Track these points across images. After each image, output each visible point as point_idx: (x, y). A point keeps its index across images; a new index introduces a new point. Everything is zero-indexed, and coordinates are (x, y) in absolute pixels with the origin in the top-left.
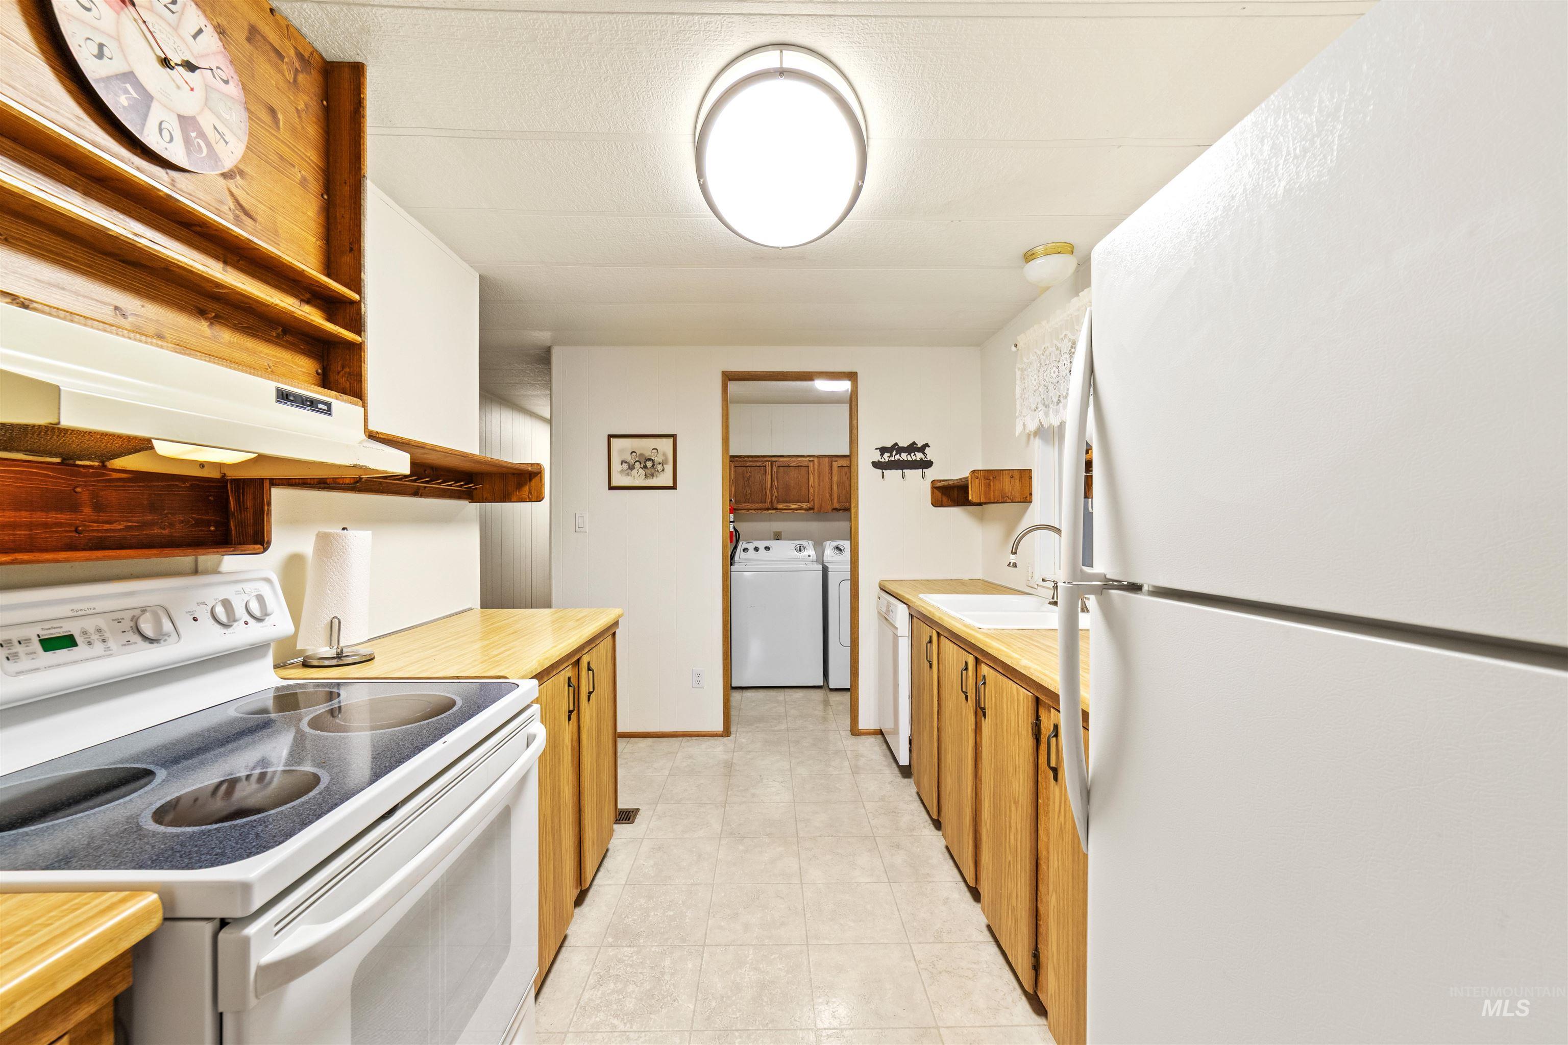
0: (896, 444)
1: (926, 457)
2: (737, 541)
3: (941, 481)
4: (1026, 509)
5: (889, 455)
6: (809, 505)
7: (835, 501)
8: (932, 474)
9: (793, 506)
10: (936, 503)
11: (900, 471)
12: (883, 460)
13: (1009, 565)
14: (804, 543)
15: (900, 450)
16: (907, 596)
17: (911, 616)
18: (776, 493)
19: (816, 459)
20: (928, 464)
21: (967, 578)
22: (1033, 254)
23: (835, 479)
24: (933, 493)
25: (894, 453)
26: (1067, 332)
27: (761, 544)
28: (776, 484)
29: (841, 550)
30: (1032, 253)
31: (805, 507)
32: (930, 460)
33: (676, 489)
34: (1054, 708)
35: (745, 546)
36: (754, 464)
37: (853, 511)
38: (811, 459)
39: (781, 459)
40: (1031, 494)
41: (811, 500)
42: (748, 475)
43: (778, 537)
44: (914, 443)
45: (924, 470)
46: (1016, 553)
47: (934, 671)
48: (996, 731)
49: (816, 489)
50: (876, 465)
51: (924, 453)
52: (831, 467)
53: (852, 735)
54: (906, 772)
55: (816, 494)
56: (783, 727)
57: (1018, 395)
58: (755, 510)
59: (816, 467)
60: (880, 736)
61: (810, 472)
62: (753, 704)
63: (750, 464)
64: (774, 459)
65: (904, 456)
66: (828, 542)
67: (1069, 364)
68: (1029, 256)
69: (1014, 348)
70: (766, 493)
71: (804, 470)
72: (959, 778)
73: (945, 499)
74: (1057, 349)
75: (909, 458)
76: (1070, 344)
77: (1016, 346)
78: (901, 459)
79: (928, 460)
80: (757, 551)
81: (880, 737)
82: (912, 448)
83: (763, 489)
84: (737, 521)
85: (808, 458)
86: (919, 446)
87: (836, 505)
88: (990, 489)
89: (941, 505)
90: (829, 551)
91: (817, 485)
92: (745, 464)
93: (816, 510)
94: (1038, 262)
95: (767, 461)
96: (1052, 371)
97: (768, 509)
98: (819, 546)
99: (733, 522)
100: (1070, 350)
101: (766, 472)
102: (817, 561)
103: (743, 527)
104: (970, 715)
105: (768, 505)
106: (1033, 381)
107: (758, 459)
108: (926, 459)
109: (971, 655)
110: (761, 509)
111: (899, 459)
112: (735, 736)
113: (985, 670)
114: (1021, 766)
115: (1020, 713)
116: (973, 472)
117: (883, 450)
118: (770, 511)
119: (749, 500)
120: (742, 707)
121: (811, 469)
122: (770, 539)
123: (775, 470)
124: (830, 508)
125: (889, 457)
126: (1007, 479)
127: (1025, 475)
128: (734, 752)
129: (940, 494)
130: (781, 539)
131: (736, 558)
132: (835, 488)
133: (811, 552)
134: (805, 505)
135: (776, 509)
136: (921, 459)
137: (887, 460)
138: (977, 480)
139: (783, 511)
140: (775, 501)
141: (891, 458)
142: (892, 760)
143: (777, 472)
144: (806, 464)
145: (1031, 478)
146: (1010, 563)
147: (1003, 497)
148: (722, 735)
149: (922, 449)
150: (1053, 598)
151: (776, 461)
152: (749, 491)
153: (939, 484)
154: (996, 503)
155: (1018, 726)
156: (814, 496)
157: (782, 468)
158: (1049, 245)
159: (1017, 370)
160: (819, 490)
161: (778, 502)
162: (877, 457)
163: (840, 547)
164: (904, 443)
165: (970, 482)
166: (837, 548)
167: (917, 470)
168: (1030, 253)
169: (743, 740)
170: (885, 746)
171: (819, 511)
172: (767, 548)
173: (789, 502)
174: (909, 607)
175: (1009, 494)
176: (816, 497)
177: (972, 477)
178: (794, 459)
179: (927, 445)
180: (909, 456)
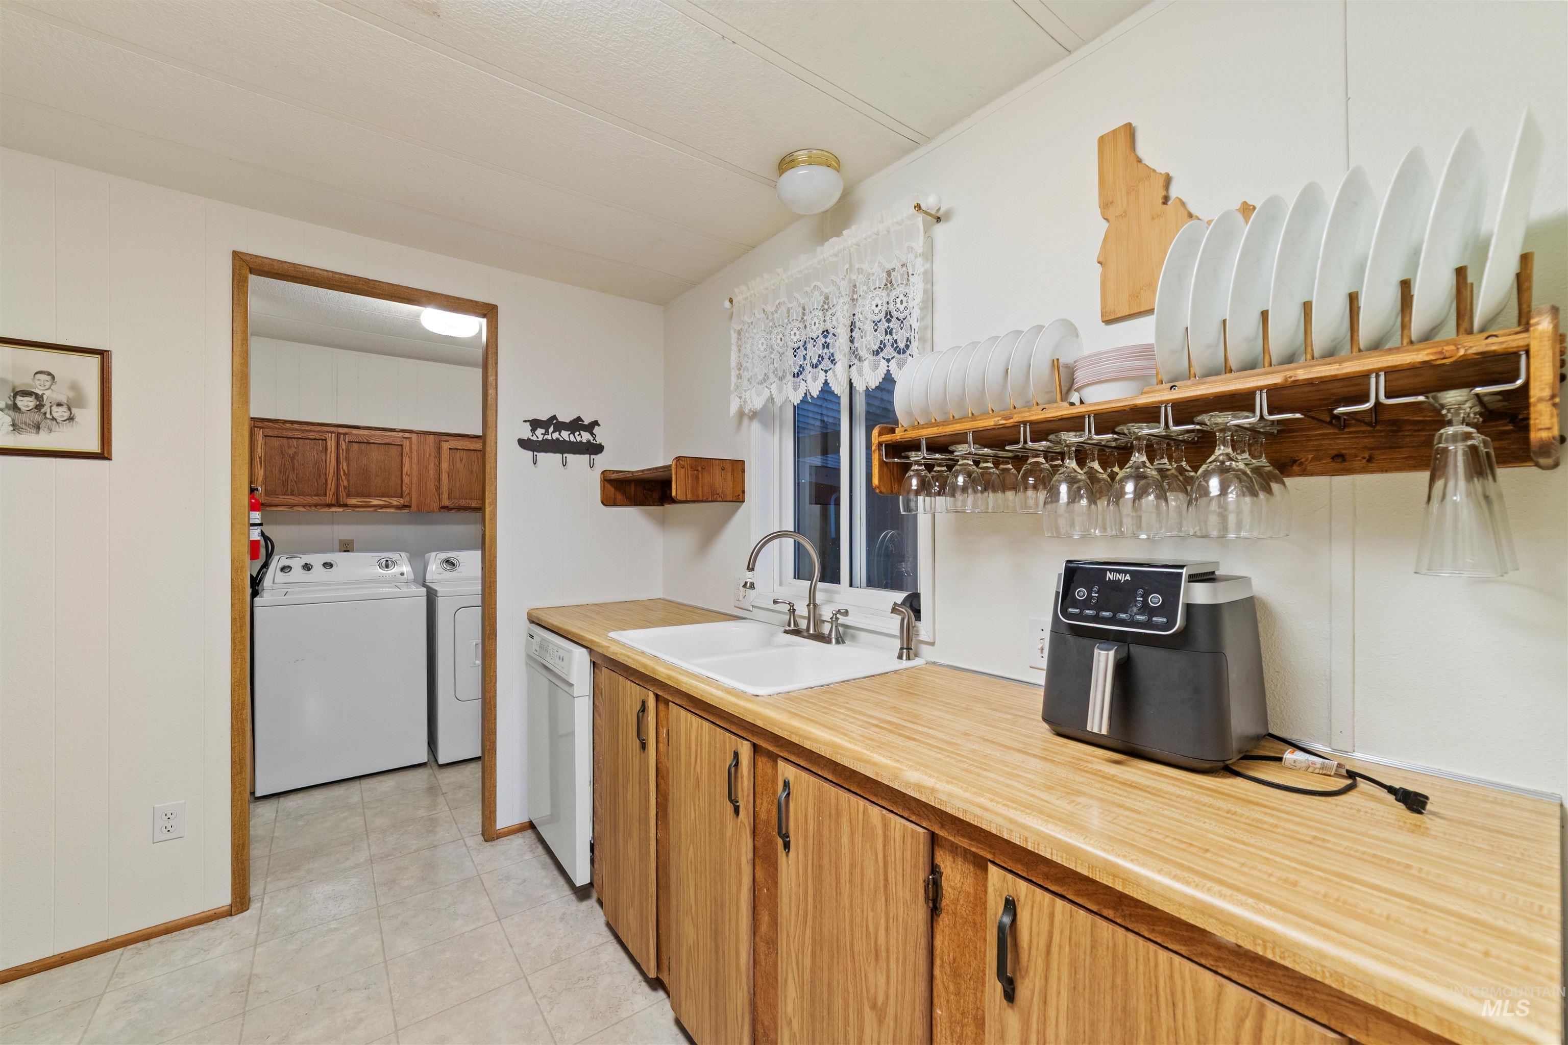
0: (554, 417)
1: (594, 439)
2: (269, 555)
3: (614, 472)
4: (737, 509)
5: (543, 431)
6: (402, 501)
7: (445, 496)
8: (603, 462)
9: (375, 502)
10: (607, 502)
11: (559, 456)
12: (534, 438)
13: (745, 586)
14: (394, 556)
15: (560, 426)
16: (589, 636)
17: (594, 664)
18: (345, 483)
19: (414, 436)
20: (597, 449)
21: (645, 599)
22: (793, 161)
23: (445, 465)
24: (603, 489)
25: (551, 430)
26: (819, 284)
27: (316, 560)
28: (345, 467)
29: (453, 564)
30: (791, 158)
31: (395, 503)
32: (600, 444)
33: (109, 458)
34: (993, 863)
35: (284, 562)
36: (304, 435)
37: (487, 510)
38: (407, 435)
39: (355, 431)
40: (743, 492)
41: (405, 494)
42: (291, 451)
43: (346, 547)
44: (579, 419)
45: (593, 457)
46: (753, 569)
47: (650, 755)
48: (818, 879)
49: (415, 480)
50: (524, 444)
51: (592, 434)
52: (439, 449)
53: (486, 841)
54: (582, 893)
55: (414, 485)
56: (362, 856)
57: (733, 364)
58: (304, 506)
59: (414, 447)
60: (529, 831)
61: (405, 455)
62: (300, 823)
63: (297, 434)
64: (341, 430)
65: (565, 435)
66: (433, 554)
67: (822, 323)
68: (786, 163)
69: (727, 304)
70: (326, 480)
71: (394, 451)
72: (717, 934)
73: (619, 497)
74: (799, 306)
75: (572, 439)
76: (822, 298)
77: (731, 301)
78: (561, 439)
79: (598, 443)
80: (309, 570)
81: (529, 833)
82: (576, 425)
83: (320, 473)
84: (269, 523)
85: (401, 434)
86: (586, 423)
87: (446, 502)
88: (697, 482)
89: (615, 504)
90: (434, 567)
91: (415, 474)
92: (285, 433)
93: (414, 505)
94: (801, 172)
95: (328, 432)
96: (792, 333)
97: (330, 505)
98: (418, 558)
99: (261, 524)
100: (823, 306)
101: (326, 449)
102: (415, 581)
103: (276, 532)
104: (744, 838)
105: (329, 499)
106: (760, 346)
107: (312, 428)
108: (594, 442)
109: (746, 742)
110: (316, 506)
111: (558, 439)
112: (259, 905)
113: (786, 771)
114: (893, 949)
115: (891, 859)
116: (678, 459)
117: (535, 424)
118: (334, 509)
119: (292, 491)
120: (276, 834)
121: (406, 449)
122: (333, 551)
123: (344, 447)
124: (436, 506)
125: (544, 434)
126: (717, 471)
127: (737, 467)
128: (255, 946)
129: (613, 490)
130: (353, 551)
131: (267, 582)
132: (445, 477)
133: (406, 568)
134: (395, 501)
135: (346, 505)
136: (589, 441)
137: (540, 439)
138: (683, 470)
139: (358, 509)
140: (343, 494)
141: (546, 437)
142: (556, 873)
143: (348, 451)
144: (398, 442)
145: (743, 471)
146: (746, 583)
147: (713, 495)
148: (229, 913)
149: (591, 427)
150: (789, 625)
151: (345, 434)
152: (292, 476)
153: (614, 476)
154: (706, 501)
155: (886, 880)
156: (410, 489)
157: (356, 446)
158: (814, 151)
159: (732, 332)
160: (419, 481)
161: (349, 495)
162: (526, 432)
163: (451, 560)
164: (565, 417)
165: (673, 472)
166: (448, 561)
167: (582, 456)
168: (788, 160)
169: (279, 910)
170: (540, 850)
171: (419, 510)
172: (328, 565)
173: (369, 496)
174: (590, 651)
175: (720, 491)
176: (413, 490)
177: (676, 465)
178: (378, 432)
179: (596, 423)
180: (572, 436)
